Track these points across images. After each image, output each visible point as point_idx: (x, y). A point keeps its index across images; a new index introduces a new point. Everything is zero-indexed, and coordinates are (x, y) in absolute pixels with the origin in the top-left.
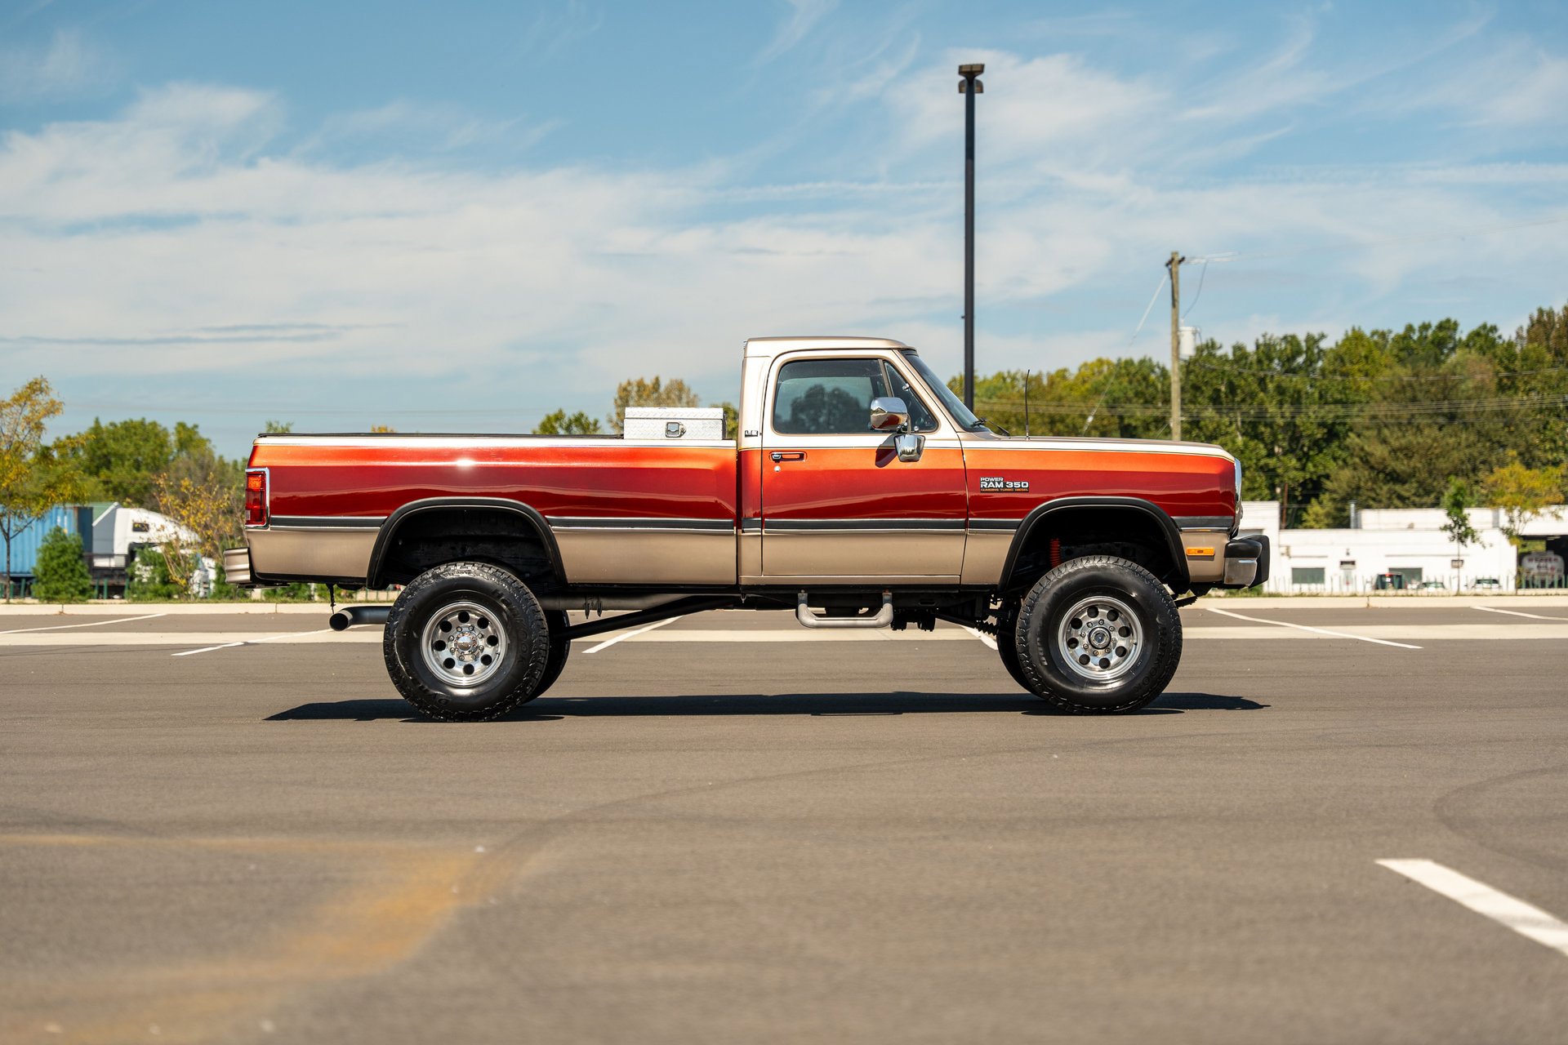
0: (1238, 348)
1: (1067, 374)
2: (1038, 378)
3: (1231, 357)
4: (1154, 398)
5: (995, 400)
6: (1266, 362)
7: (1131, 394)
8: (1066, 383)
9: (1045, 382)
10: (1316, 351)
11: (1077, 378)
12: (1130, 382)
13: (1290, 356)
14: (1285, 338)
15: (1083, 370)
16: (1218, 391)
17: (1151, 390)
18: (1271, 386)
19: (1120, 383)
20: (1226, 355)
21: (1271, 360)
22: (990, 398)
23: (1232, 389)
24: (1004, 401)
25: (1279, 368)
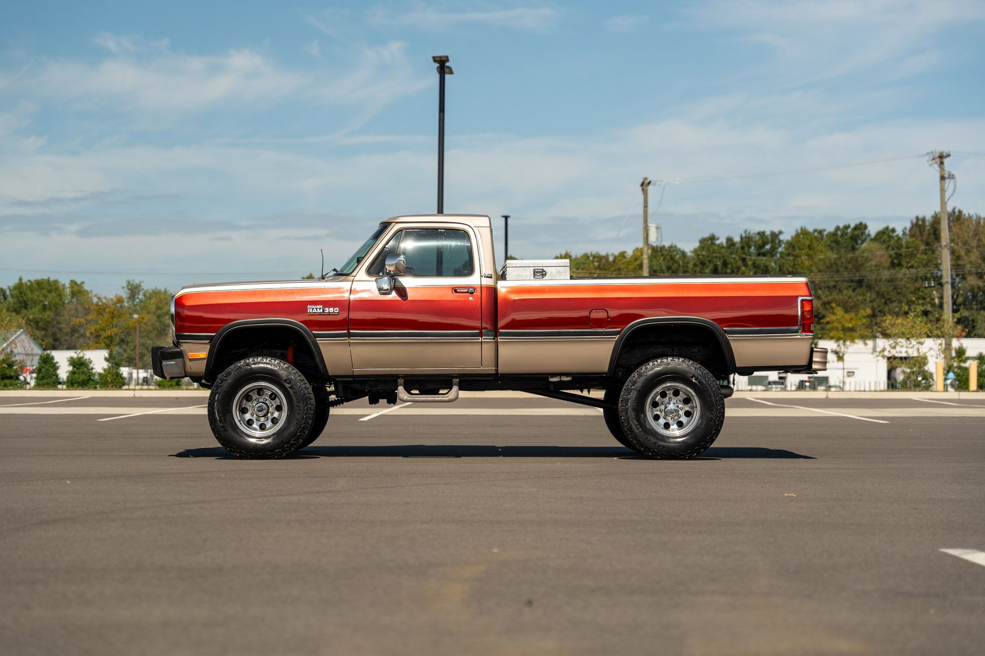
0: (729, 240)
1: (626, 255)
2: (607, 257)
3: (725, 245)
4: (678, 270)
5: (580, 271)
6: (746, 248)
7: (664, 268)
8: (625, 260)
9: (611, 259)
10: (777, 241)
11: (632, 257)
12: (664, 260)
13: (761, 245)
14: (759, 233)
15: (636, 252)
16: (715, 265)
17: (676, 265)
18: (750, 263)
19: (658, 261)
20: (722, 244)
21: (750, 247)
22: (578, 269)
23: (725, 264)
24: (585, 271)
25: (755, 252)
